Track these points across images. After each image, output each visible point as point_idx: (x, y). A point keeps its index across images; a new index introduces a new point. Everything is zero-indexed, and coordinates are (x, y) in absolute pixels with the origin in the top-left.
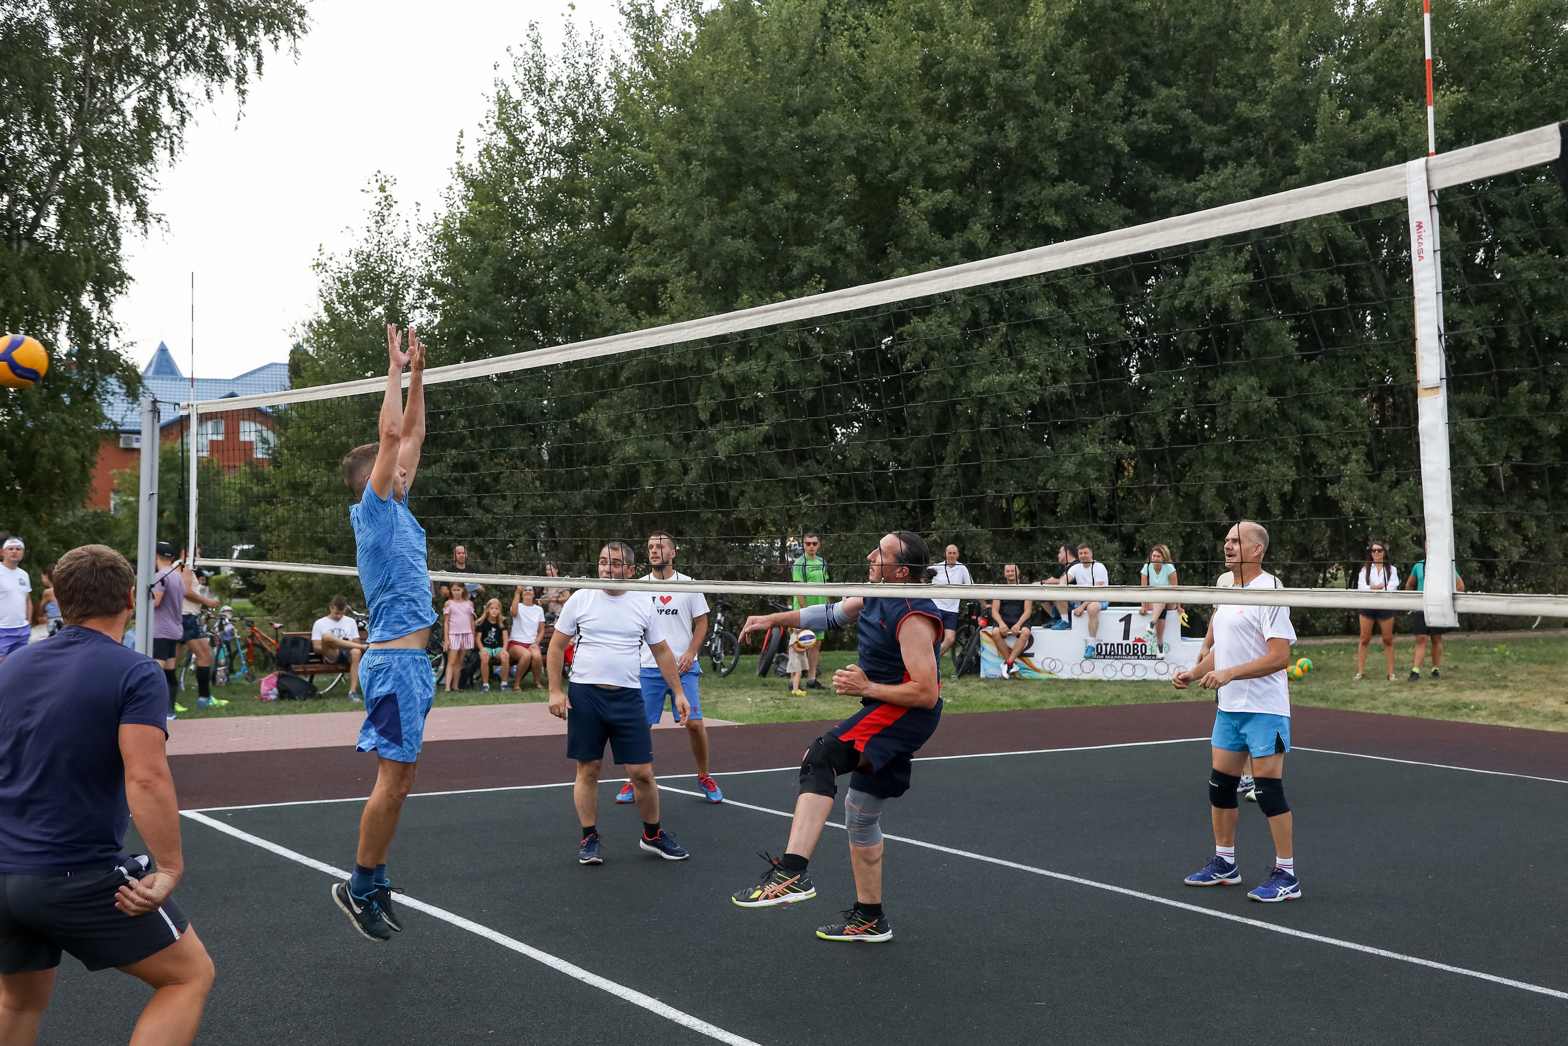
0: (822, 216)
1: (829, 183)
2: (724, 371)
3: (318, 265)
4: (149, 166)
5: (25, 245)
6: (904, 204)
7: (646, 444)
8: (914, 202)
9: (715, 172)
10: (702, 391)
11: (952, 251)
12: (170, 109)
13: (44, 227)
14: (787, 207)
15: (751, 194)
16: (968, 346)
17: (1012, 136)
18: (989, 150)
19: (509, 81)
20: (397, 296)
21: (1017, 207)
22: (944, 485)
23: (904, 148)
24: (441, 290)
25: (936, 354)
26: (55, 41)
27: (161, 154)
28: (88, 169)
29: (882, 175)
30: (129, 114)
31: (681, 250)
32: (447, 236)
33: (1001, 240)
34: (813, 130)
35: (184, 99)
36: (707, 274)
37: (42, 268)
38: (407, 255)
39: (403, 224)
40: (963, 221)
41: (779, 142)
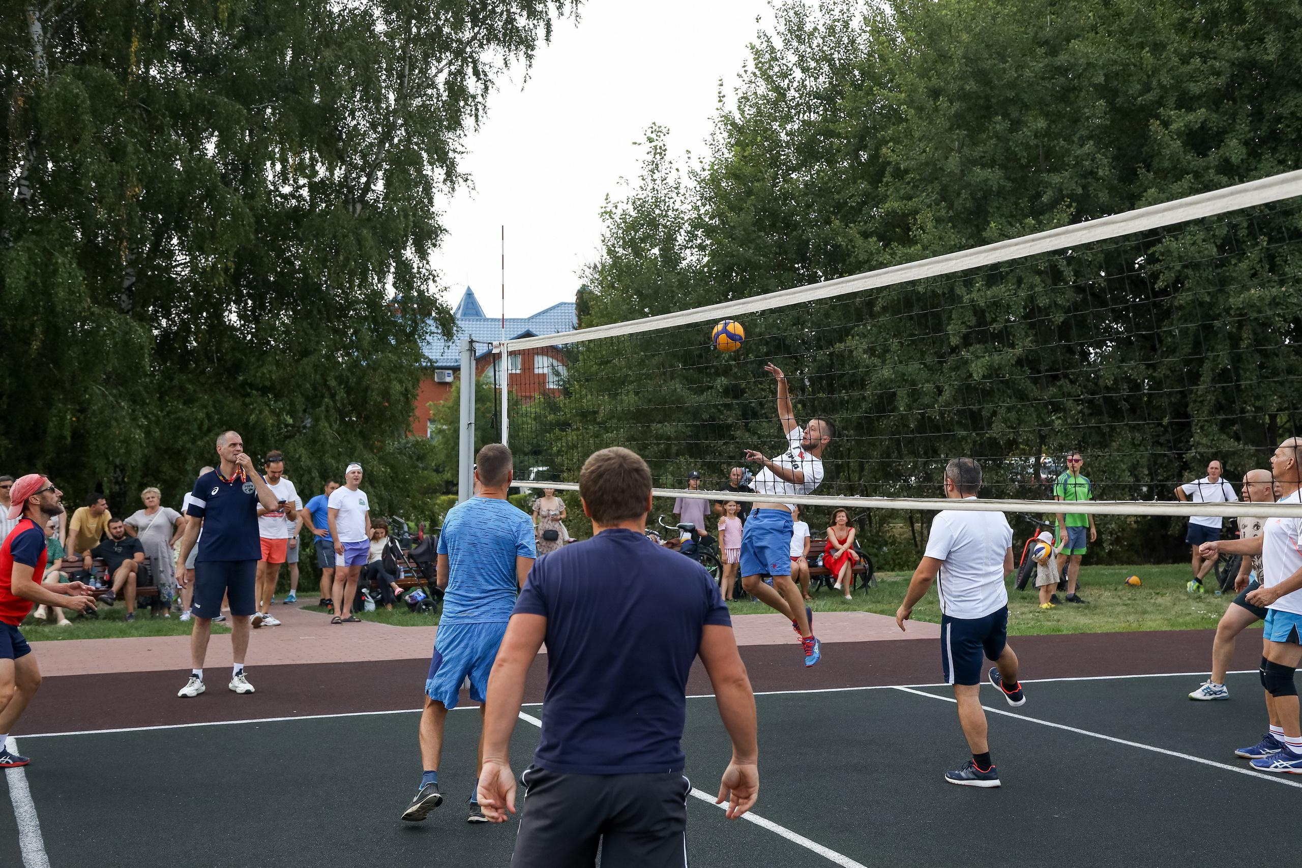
0: (1073, 142)
1: (1079, 109)
2: (974, 295)
3: (605, 213)
4: (458, 132)
5: (359, 207)
6: (1154, 126)
7: (901, 368)
8: (1166, 124)
9: (964, 105)
10: (953, 316)
11: (1208, 168)
12: (474, 79)
13: (373, 191)
14: (1036, 134)
15: (999, 124)
16: (1223, 263)
17: (1271, 50)
18: (1248, 65)
19: (771, 32)
20: (670, 238)
21: (1279, 119)
22: (1202, 402)
23: (1156, 71)
24: (710, 231)
25: (1190, 272)
26: (380, 27)
27: (468, 121)
28: (408, 140)
29: (1133, 98)
30: (441, 87)
31: (932, 182)
32: (714, 180)
33: (1261, 154)
34: (1062, 59)
35: (487, 69)
36: (958, 204)
37: (374, 228)
38: (678, 199)
39: (674, 171)
40: (1219, 138)
41: (1027, 73)
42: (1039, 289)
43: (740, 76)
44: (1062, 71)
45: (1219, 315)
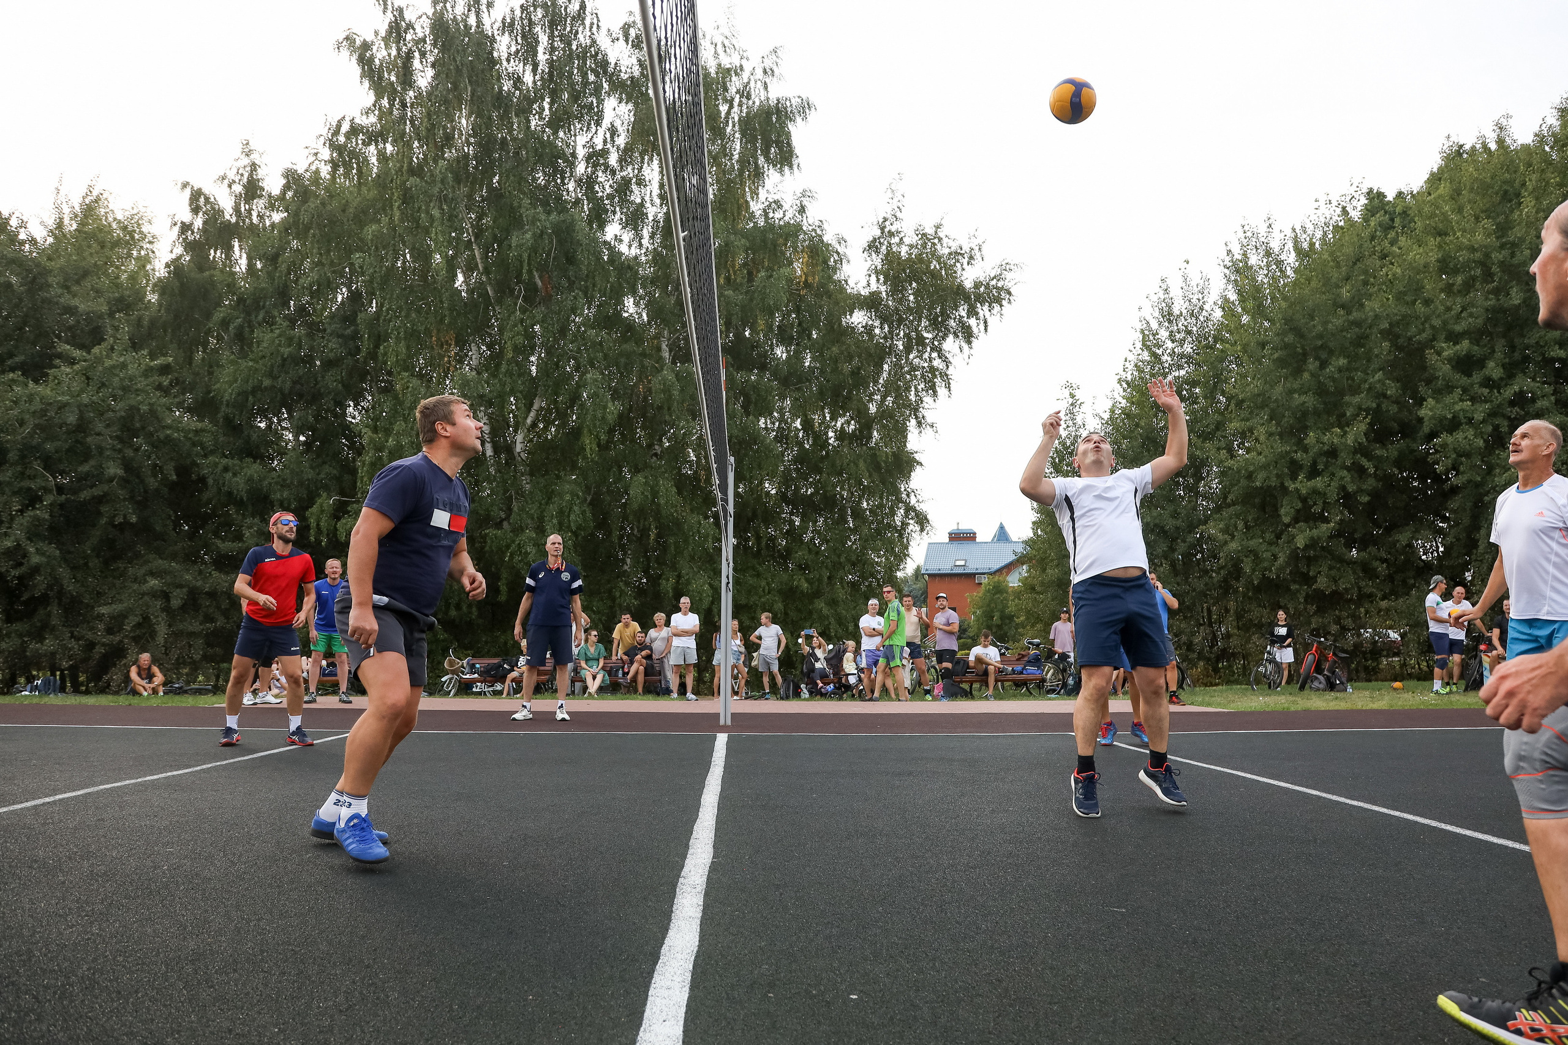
0: (1368, 373)
1: (1371, 350)
2: (1298, 485)
6: (1430, 355)
11: (1472, 385)
14: (1340, 370)
15: (1312, 364)
18: (1498, 310)
23: (1427, 319)
25: (1463, 459)
29: (1410, 339)
31: (1264, 408)
32: (1113, 419)
34: (1355, 315)
40: (1481, 363)
41: (1330, 326)
42: (1348, 479)
44: (1357, 324)
45: (1488, 492)
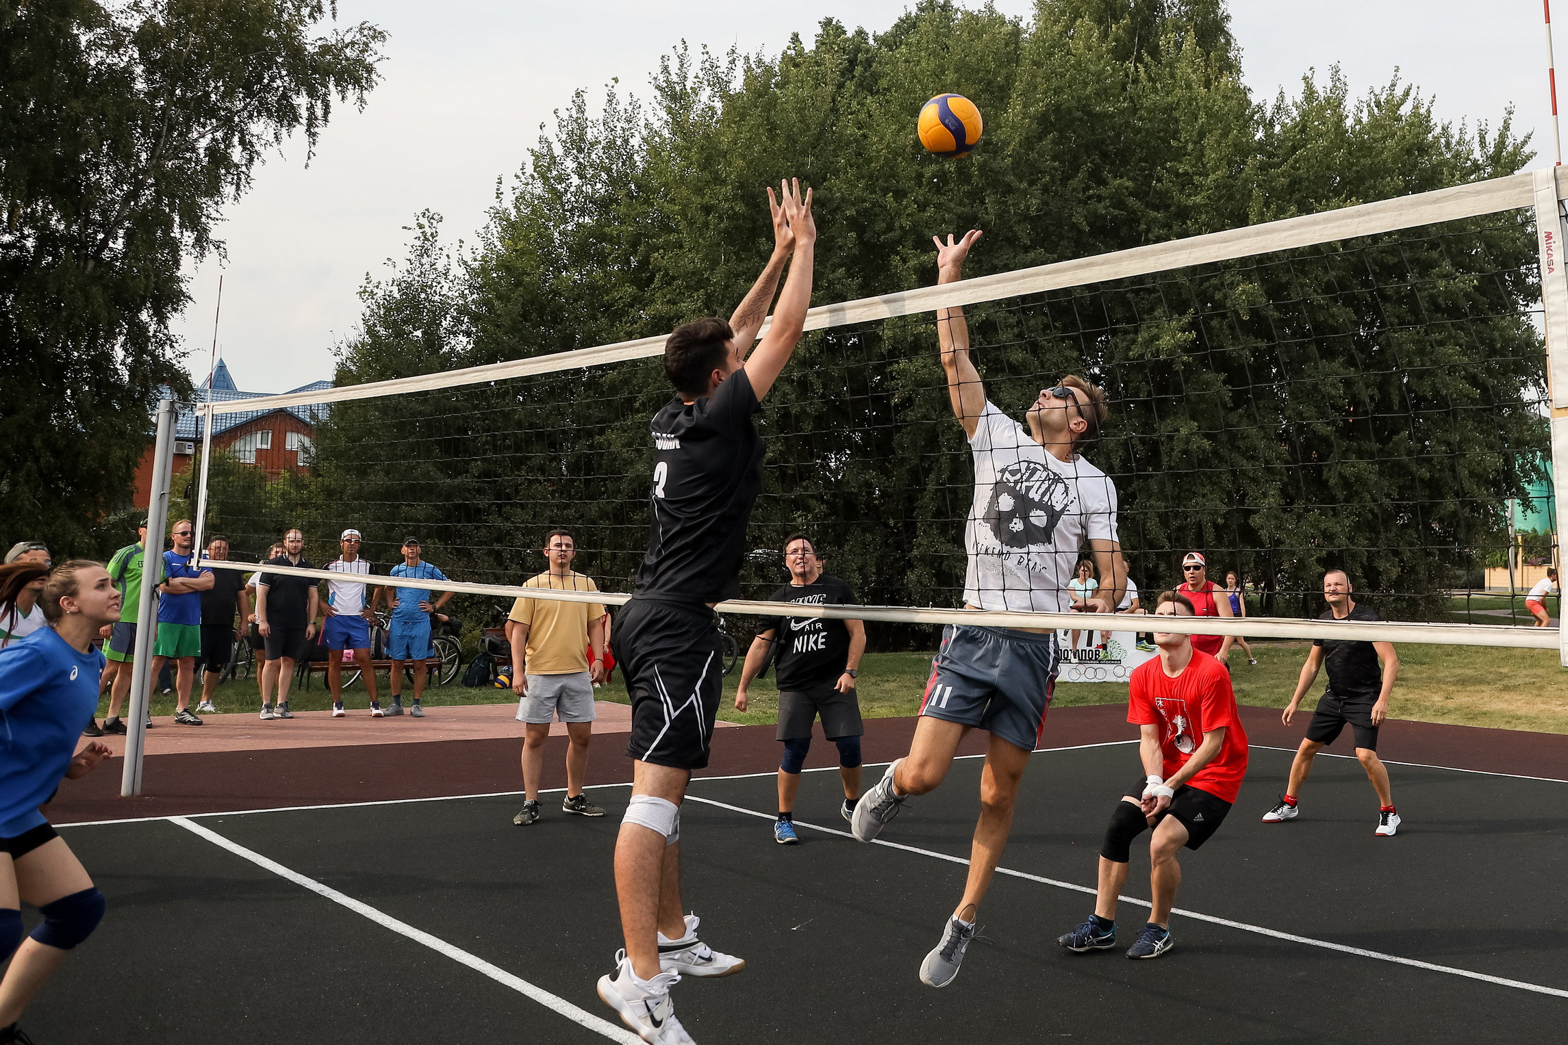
3: (365, 292)
4: (216, 199)
5: (91, 264)
8: (904, 261)
9: (732, 224)
12: (240, 148)
13: (111, 249)
19: (552, 139)
20: (435, 322)
22: (925, 508)
23: (897, 214)
24: (475, 318)
26: (140, 85)
27: (228, 190)
28: (158, 199)
29: (878, 235)
30: (201, 151)
32: (484, 271)
35: (254, 140)
37: (106, 287)
38: (446, 286)
39: (444, 258)
43: (517, 177)
